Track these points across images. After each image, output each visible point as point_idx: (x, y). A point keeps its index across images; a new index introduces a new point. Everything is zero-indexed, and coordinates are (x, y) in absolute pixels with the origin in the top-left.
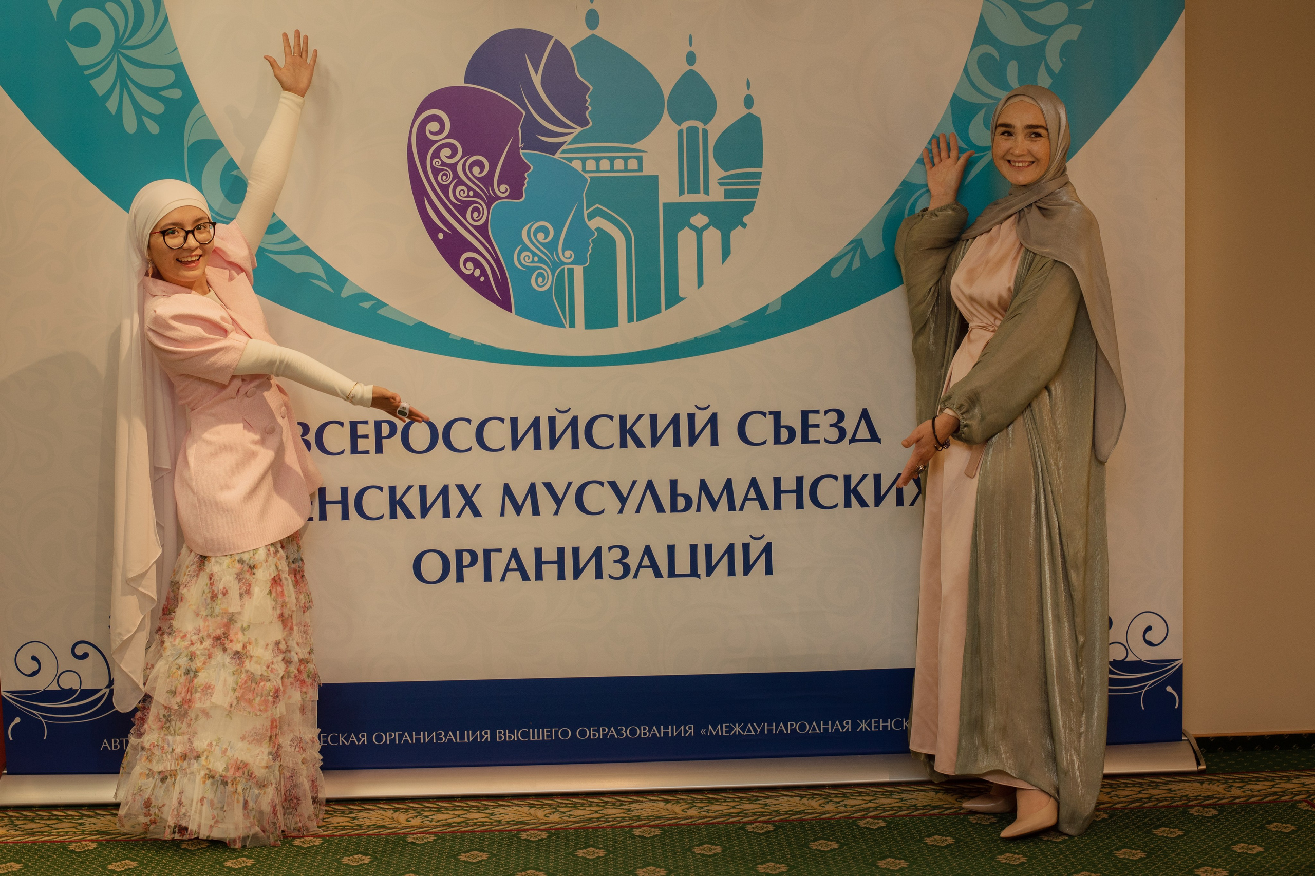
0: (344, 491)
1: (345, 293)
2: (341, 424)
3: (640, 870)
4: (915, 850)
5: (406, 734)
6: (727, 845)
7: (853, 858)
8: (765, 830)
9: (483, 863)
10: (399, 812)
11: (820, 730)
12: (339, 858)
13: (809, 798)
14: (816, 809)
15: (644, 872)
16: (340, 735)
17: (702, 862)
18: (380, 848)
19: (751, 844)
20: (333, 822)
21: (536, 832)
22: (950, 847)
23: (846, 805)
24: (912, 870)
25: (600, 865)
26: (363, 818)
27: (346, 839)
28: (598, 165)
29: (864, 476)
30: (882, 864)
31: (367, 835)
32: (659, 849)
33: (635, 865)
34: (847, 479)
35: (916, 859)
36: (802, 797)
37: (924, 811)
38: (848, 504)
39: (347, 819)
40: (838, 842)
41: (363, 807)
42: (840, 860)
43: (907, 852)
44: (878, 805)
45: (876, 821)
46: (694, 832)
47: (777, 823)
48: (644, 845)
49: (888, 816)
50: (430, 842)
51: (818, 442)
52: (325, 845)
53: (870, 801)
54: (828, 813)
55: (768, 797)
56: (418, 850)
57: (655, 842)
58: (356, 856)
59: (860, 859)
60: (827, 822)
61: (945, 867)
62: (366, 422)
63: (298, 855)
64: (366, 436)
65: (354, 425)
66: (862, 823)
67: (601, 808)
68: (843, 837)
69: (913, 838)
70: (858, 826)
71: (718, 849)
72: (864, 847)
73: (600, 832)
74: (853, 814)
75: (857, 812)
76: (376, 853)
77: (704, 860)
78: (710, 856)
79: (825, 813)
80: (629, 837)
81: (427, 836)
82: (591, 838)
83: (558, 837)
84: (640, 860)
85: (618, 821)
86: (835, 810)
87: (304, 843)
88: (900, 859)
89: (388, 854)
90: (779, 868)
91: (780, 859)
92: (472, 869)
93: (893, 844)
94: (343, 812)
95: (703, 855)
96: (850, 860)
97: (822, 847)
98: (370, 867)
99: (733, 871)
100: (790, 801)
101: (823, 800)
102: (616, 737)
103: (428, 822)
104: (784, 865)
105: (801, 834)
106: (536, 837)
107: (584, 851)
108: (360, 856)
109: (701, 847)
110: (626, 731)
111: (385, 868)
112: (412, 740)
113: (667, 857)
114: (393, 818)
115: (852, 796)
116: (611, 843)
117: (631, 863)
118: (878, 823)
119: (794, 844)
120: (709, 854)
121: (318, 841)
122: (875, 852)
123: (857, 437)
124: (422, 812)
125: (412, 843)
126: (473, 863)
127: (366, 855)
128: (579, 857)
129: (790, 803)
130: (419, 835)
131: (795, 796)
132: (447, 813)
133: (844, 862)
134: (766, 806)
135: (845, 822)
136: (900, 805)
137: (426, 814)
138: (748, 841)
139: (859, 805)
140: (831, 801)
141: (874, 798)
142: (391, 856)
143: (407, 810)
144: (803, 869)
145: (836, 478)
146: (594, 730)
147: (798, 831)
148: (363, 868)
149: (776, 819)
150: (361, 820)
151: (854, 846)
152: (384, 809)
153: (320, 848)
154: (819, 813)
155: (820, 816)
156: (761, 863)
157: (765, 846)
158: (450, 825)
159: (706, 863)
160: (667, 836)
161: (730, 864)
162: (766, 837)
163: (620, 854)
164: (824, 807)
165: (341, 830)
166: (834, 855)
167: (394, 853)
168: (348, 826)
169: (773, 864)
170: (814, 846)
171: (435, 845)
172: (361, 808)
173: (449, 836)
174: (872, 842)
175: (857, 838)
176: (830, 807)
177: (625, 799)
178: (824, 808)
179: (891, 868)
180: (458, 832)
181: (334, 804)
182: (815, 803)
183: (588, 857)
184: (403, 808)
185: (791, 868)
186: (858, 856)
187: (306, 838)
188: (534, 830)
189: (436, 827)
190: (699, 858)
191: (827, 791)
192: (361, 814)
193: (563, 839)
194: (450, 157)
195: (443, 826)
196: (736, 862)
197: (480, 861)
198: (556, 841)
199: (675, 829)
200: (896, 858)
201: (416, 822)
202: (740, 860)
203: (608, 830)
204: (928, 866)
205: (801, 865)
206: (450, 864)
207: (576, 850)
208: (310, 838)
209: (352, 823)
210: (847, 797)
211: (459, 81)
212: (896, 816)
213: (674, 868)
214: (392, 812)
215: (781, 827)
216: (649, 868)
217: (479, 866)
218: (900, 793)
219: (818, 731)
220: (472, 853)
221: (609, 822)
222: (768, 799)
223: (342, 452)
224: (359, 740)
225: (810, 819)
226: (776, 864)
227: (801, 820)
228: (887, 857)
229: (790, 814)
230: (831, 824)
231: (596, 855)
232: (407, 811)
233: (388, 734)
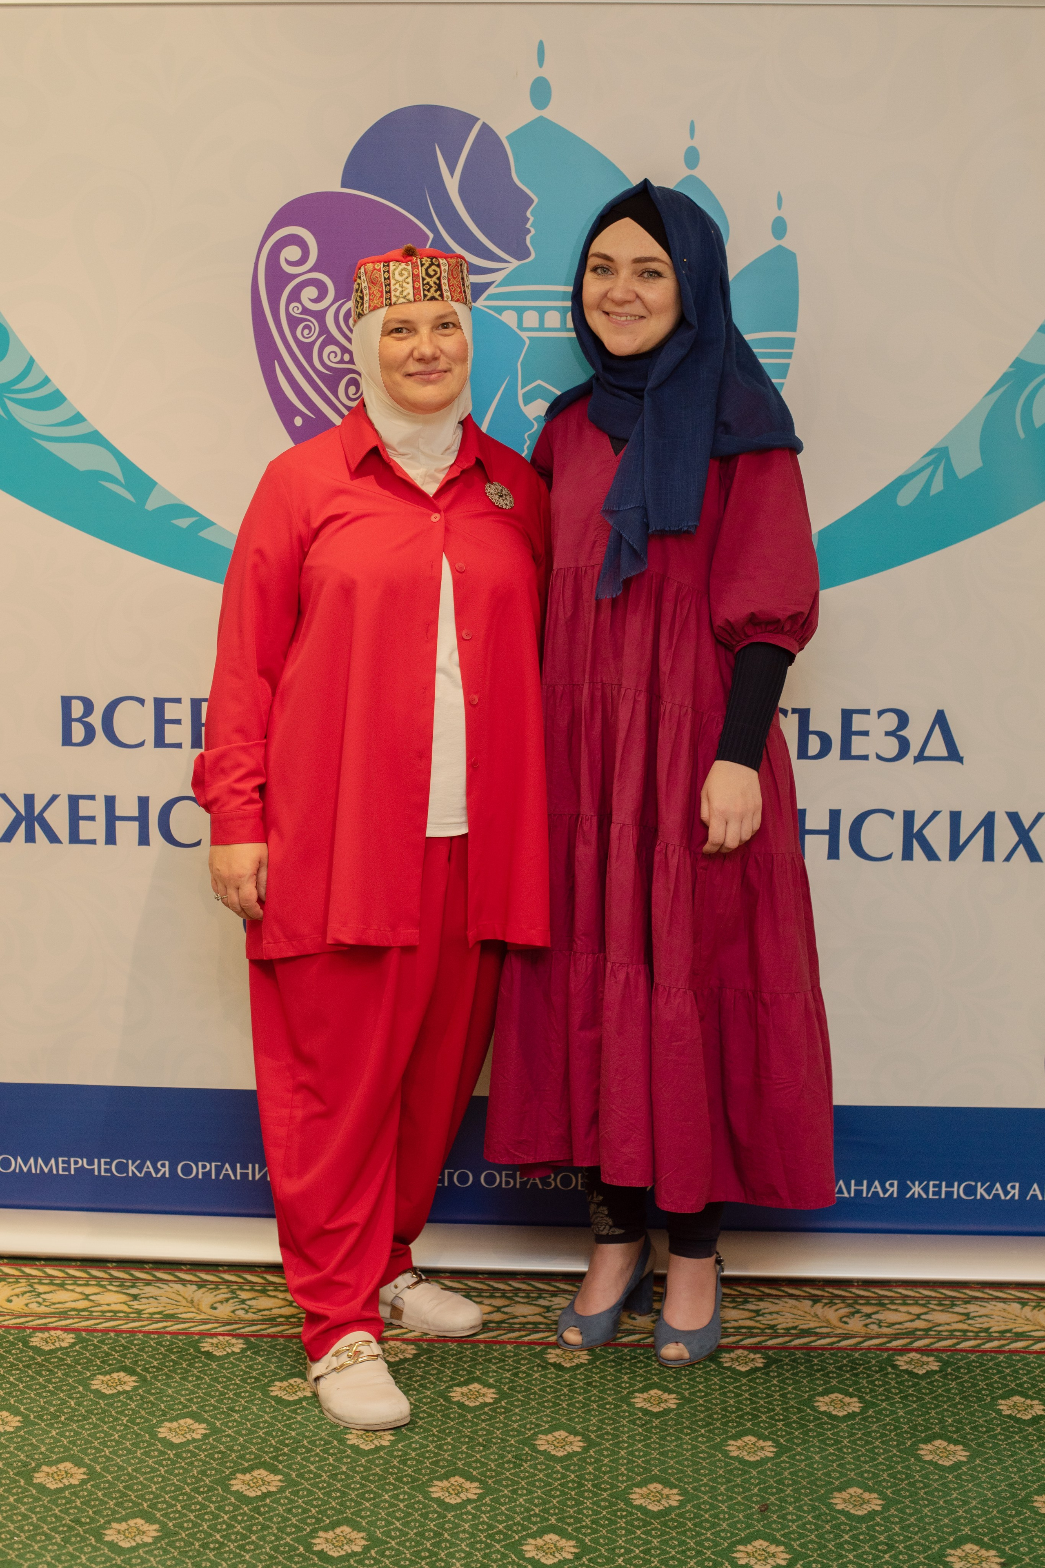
0: (143, 802)
1: (152, 504)
2: (141, 701)
3: (543, 1437)
4: (982, 1426)
5: (227, 1165)
6: (686, 1393)
7: (883, 1435)
8: (751, 1365)
9: (304, 1404)
10: (204, 1290)
11: (849, 1192)
12: (89, 1378)
13: (826, 1304)
14: (835, 1327)
15: (548, 1441)
16: (130, 1162)
17: (641, 1426)
18: (156, 1360)
19: (724, 1394)
20: (102, 1302)
21: (398, 1343)
22: (1038, 1423)
23: (881, 1321)
24: (973, 1469)
25: (483, 1421)
26: (147, 1298)
27: (110, 1338)
28: (542, 320)
29: (935, 814)
30: (926, 1451)
31: (144, 1332)
32: (579, 1394)
33: (538, 1426)
34: (909, 816)
35: (981, 1445)
36: (815, 1299)
37: (1002, 1342)
38: (907, 855)
39: (124, 1298)
40: (861, 1399)
41: (154, 1276)
42: (860, 1439)
43: (967, 1428)
44: (930, 1325)
45: (925, 1359)
46: (640, 1361)
47: (770, 1353)
48: (559, 1383)
49: (944, 1350)
50: (234, 1353)
51: (865, 757)
52: (77, 1348)
53: (918, 1316)
54: (853, 1337)
55: (760, 1299)
56: (212, 1369)
57: (576, 1378)
58: (115, 1375)
59: (892, 1440)
60: (849, 1356)
61: (1028, 1465)
62: (178, 701)
63: (28, 1366)
64: (178, 722)
65: (160, 704)
66: (902, 1362)
67: (507, 1302)
68: (871, 1389)
69: (980, 1400)
70: (895, 1367)
71: (672, 1401)
72: (901, 1413)
73: (496, 1350)
74: (889, 1342)
75: (896, 1337)
76: (146, 1370)
77: (646, 1423)
78: (657, 1415)
79: (846, 1337)
80: (539, 1365)
81: (234, 1341)
82: (481, 1363)
83: (430, 1358)
84: (547, 1416)
85: (528, 1329)
86: (863, 1331)
87: (47, 1342)
88: (956, 1442)
89: (166, 1374)
90: (762, 1448)
91: (766, 1429)
92: (284, 1415)
93: (947, 1410)
94: (122, 1283)
95: (646, 1412)
96: (877, 1439)
97: (835, 1408)
98: (131, 1399)
99: (687, 1450)
100: (795, 1307)
101: (847, 1310)
102: (540, 1187)
103: (241, 1313)
104: (770, 1443)
105: (804, 1378)
106: (396, 1355)
107: (465, 1389)
108: (122, 1374)
109: (645, 1395)
110: (555, 1180)
111: (153, 1404)
112: (235, 1175)
113: (590, 1411)
114: (192, 1301)
115: (892, 1303)
116: (508, 1375)
117: (531, 1423)
118: (928, 1363)
119: (792, 1399)
120: (656, 1410)
121: (69, 1339)
122: (916, 1425)
123: (926, 754)
124: (238, 1292)
125: (208, 1354)
126: (288, 1404)
127: (131, 1372)
128: (452, 1402)
129: (795, 1311)
130: (221, 1338)
131: (804, 1298)
132: (274, 1297)
133: (868, 1443)
134: (759, 1315)
135: (878, 1356)
136: (965, 1327)
137: (244, 1295)
138: (722, 1388)
139: (900, 1323)
140: (858, 1312)
141: (925, 1310)
142: (169, 1377)
143: (216, 1286)
144: (800, 1454)
145: (891, 814)
146: (507, 1176)
147: (801, 1371)
148: (120, 1401)
149: (770, 1343)
150: (144, 1300)
151: (885, 1409)
152: (183, 1282)
153: (67, 1355)
154: (836, 1336)
155: (839, 1342)
156: (736, 1437)
157: (746, 1399)
158: (272, 1321)
159: (647, 1431)
160: (597, 1367)
161: (687, 1434)
162: (750, 1381)
163: (518, 1400)
164: (846, 1323)
165: (111, 1319)
166: (852, 1427)
167: (175, 1371)
168: (122, 1312)
169: (753, 1439)
170: (823, 1404)
171: (239, 1360)
172: (150, 1278)
173: (266, 1343)
174: (914, 1402)
175: (891, 1393)
176: (856, 1324)
177: (546, 1287)
178: (846, 1326)
179: (940, 1462)
180: (282, 1336)
181: (113, 1268)
182: (832, 1314)
183: (467, 1403)
184: (212, 1282)
185: (781, 1450)
186: (891, 1431)
187: (53, 1333)
188: (397, 1340)
189: (252, 1323)
190: (640, 1418)
191: (854, 1290)
192: (148, 1289)
193: (436, 1362)
194: (316, 301)
195: (263, 1321)
196: (696, 1431)
197: (300, 1400)
198: (427, 1365)
199: (612, 1353)
200: (950, 1440)
201: (224, 1311)
202: (702, 1427)
203: (509, 1347)
204: (1001, 1461)
205: (798, 1445)
206: (251, 1402)
207: (451, 1387)
208: (59, 1332)
209: (129, 1306)
210: (883, 1305)
211: (333, 183)
212: (957, 1350)
213: (597, 1437)
214: (195, 1287)
215: (776, 1361)
216: (557, 1434)
217: (294, 1411)
218: (967, 1303)
219: (846, 1195)
220: (292, 1381)
221: (514, 1331)
222: (761, 1300)
223: (142, 744)
224: (157, 1171)
225: (823, 1348)
226: (759, 1439)
227: (807, 1348)
228: (936, 1436)
229: (792, 1335)
230: (853, 1361)
231: (481, 1400)
232: (217, 1289)
233: (200, 1164)
